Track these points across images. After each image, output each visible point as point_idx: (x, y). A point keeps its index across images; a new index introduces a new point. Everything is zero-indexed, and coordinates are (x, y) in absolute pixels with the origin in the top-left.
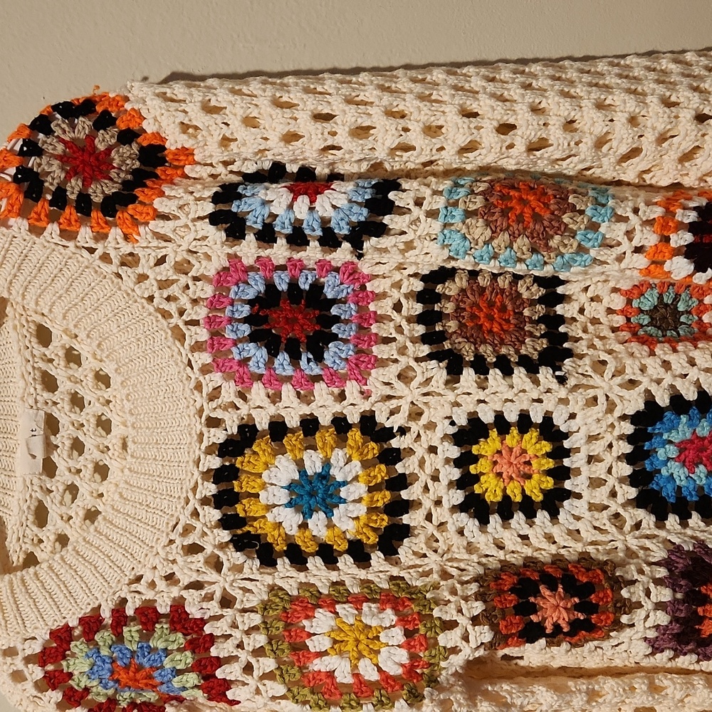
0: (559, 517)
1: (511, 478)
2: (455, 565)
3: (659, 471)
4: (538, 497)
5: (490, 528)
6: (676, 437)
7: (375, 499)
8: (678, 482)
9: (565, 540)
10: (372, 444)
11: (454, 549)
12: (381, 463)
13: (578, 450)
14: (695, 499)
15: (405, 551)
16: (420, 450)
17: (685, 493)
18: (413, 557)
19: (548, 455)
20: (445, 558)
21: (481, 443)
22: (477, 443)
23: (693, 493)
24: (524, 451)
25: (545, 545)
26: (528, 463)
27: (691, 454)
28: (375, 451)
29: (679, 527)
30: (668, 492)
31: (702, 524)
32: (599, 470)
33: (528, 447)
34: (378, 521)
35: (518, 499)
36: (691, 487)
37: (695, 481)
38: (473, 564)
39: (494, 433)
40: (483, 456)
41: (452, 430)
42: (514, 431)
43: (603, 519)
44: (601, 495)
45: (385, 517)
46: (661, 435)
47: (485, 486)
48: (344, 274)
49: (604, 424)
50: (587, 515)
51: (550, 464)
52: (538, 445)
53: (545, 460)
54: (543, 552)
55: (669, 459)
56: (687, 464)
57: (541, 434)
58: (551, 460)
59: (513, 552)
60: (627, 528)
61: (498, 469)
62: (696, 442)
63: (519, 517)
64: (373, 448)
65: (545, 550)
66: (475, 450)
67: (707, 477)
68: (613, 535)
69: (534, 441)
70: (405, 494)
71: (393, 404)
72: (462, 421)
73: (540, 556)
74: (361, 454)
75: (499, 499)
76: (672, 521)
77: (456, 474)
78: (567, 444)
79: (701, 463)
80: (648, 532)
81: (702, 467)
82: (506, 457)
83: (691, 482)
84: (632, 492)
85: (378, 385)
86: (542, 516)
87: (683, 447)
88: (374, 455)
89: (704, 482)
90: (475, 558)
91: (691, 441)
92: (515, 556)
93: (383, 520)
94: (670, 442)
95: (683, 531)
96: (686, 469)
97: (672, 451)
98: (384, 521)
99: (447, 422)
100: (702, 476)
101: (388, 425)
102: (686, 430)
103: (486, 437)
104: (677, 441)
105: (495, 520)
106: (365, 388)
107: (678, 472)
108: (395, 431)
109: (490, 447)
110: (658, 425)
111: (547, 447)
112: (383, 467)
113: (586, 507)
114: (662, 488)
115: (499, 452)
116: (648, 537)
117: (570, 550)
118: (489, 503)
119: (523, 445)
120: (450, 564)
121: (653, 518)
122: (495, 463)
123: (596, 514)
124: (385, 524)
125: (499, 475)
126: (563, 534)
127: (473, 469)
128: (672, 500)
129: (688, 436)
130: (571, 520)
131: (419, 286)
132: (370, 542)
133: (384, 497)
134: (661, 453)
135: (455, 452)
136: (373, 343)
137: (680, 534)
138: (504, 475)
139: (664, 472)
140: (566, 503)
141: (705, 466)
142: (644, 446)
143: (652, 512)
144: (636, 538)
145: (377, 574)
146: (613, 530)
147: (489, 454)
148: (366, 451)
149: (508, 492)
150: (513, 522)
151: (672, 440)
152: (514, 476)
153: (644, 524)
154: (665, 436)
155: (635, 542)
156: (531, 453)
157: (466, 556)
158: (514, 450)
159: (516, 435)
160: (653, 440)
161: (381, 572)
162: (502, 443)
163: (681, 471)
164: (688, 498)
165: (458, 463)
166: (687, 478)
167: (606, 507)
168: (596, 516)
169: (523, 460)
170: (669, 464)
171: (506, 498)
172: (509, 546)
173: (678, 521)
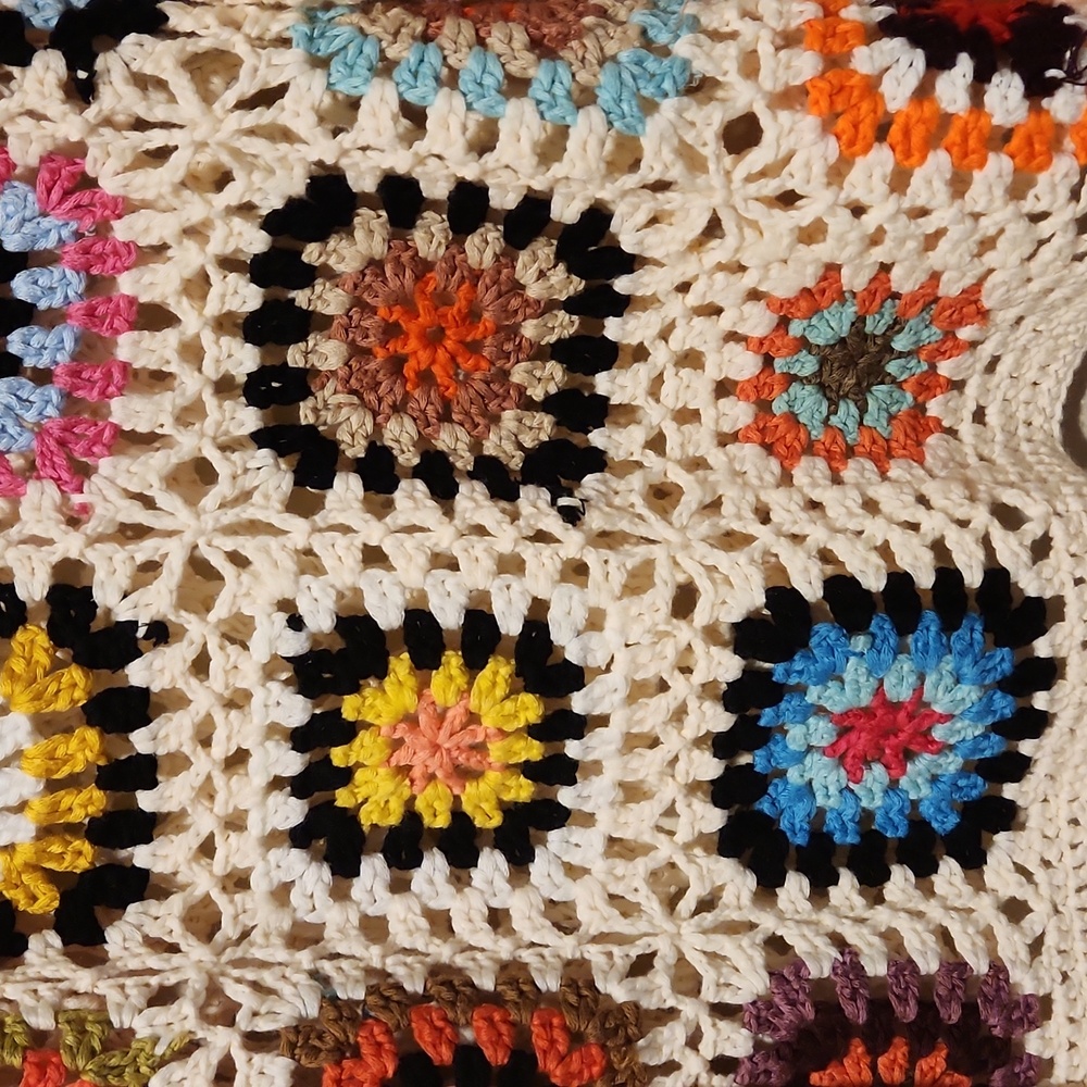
0: (533, 868)
1: (432, 777)
2: (250, 975)
3: (782, 774)
4: (487, 818)
5: (358, 888)
6: (836, 699)
7: (64, 806)
8: (820, 801)
9: (535, 929)
10: (75, 674)
11: (256, 936)
12: (90, 723)
13: (603, 721)
14: (852, 839)
15: (122, 937)
16: (202, 697)
17: (831, 823)
18: (143, 950)
19: (533, 731)
20: (224, 958)
21: (367, 692)
22: (355, 689)
23: (850, 826)
24: (473, 718)
25: (483, 937)
26: (480, 748)
27: (861, 741)
28: (78, 694)
29: (808, 906)
30: (794, 823)
31: (859, 901)
32: (646, 766)
33: (485, 706)
34: (68, 858)
35: (442, 821)
36: (849, 813)
37: (857, 798)
38: (296, 978)
39: (401, 665)
40: (367, 726)
41: (294, 644)
42: (453, 660)
43: (633, 878)
44: (637, 822)
45: (87, 847)
46: (802, 690)
47: (362, 793)
48: (49, 191)
49: (670, 650)
50: (598, 866)
51: (534, 751)
52: (509, 706)
53: (522, 743)
54: (479, 955)
55: (810, 749)
56: (849, 760)
57: (518, 673)
58: (536, 743)
59: (406, 951)
60: (687, 904)
61: (401, 757)
62: (880, 713)
63: (434, 865)
64: (75, 685)
65: (483, 950)
66: (349, 707)
67: (886, 792)
68: (650, 922)
69: (500, 691)
70: (146, 800)
71: (145, 550)
72: (320, 620)
73: (470, 964)
74: (38, 697)
75: (394, 819)
76: (795, 887)
77: (292, 763)
78: (579, 703)
79: (879, 760)
80: (735, 916)
81: (878, 769)
82: (429, 733)
83: (851, 800)
84: (714, 819)
85: (112, 495)
86: (491, 865)
87: (846, 724)
88: (73, 702)
89: (878, 802)
90: (305, 958)
91: (867, 712)
92: (409, 960)
93: (80, 853)
94: (820, 711)
95: (814, 917)
96: (843, 772)
97: (821, 732)
98: (80, 857)
99: (282, 617)
100: (877, 789)
101: (123, 614)
102: (862, 680)
103: (381, 672)
104: (837, 710)
105: (373, 869)
106: (77, 499)
107: (824, 776)
108: (141, 632)
109: (388, 702)
110: (798, 665)
111: (530, 708)
112: (92, 735)
113: (599, 845)
114: (782, 811)
115: (411, 720)
116: (732, 928)
117: (546, 952)
118: (366, 828)
119: (473, 704)
120: (236, 973)
121: (750, 881)
122: (397, 744)
123: (620, 866)
124: (83, 864)
125: (404, 771)
126: (534, 914)
127: (338, 756)
128: (800, 840)
129: (865, 699)
130: (559, 875)
131: (256, 242)
132: (36, 909)
133: (87, 803)
134: (795, 736)
135: (296, 710)
136: (112, 389)
137: (808, 923)
138: (417, 773)
139: (793, 775)
140: (554, 836)
141: (887, 767)
142: (758, 717)
143: (751, 865)
144: (704, 932)
145: (33, 985)
146: (652, 906)
147: (384, 722)
148: (53, 688)
149: (420, 805)
150: (418, 878)
151: (828, 706)
152: (439, 774)
153: (727, 897)
154: (812, 696)
155: (700, 941)
156: (489, 722)
157: (280, 954)
158: (450, 714)
159: (455, 671)
160: (783, 705)
161: (47, 980)
162: (420, 695)
163: (832, 777)
164: (837, 838)
165: (300, 739)
166: (841, 792)
167: (647, 849)
168: (619, 871)
169: (467, 740)
170: (808, 760)
171: (412, 817)
172: (399, 934)
173: (807, 891)
